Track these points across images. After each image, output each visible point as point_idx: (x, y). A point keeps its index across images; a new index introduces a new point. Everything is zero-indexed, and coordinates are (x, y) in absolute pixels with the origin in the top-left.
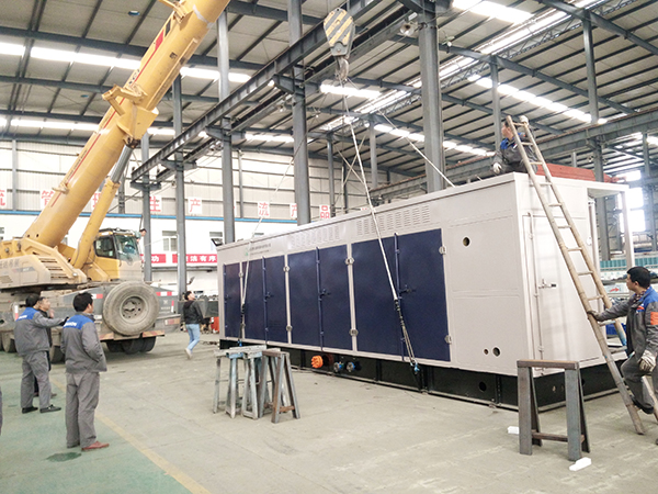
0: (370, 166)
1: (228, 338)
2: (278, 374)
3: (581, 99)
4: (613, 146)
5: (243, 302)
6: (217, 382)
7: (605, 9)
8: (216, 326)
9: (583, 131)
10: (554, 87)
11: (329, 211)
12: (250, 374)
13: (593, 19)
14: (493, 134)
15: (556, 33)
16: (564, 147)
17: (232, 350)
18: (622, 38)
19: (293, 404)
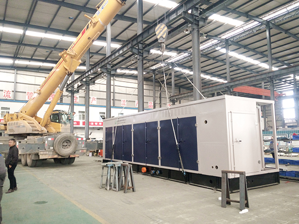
0: (171, 85)
1: (106, 159)
2: (127, 173)
3: (265, 59)
4: (280, 80)
5: (113, 144)
6: (102, 176)
7: (276, 21)
8: (101, 154)
9: (266, 73)
10: (253, 53)
11: (153, 104)
12: (116, 173)
13: (271, 25)
14: (226, 73)
15: (255, 31)
16: (257, 80)
17: (108, 163)
18: (284, 33)
19: (133, 186)
